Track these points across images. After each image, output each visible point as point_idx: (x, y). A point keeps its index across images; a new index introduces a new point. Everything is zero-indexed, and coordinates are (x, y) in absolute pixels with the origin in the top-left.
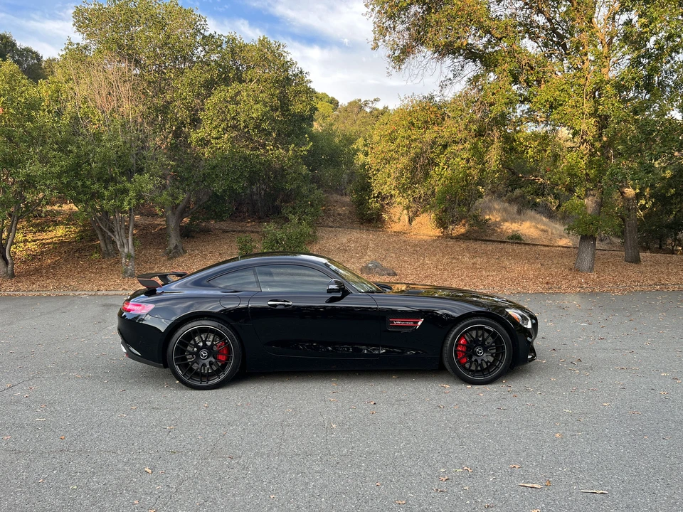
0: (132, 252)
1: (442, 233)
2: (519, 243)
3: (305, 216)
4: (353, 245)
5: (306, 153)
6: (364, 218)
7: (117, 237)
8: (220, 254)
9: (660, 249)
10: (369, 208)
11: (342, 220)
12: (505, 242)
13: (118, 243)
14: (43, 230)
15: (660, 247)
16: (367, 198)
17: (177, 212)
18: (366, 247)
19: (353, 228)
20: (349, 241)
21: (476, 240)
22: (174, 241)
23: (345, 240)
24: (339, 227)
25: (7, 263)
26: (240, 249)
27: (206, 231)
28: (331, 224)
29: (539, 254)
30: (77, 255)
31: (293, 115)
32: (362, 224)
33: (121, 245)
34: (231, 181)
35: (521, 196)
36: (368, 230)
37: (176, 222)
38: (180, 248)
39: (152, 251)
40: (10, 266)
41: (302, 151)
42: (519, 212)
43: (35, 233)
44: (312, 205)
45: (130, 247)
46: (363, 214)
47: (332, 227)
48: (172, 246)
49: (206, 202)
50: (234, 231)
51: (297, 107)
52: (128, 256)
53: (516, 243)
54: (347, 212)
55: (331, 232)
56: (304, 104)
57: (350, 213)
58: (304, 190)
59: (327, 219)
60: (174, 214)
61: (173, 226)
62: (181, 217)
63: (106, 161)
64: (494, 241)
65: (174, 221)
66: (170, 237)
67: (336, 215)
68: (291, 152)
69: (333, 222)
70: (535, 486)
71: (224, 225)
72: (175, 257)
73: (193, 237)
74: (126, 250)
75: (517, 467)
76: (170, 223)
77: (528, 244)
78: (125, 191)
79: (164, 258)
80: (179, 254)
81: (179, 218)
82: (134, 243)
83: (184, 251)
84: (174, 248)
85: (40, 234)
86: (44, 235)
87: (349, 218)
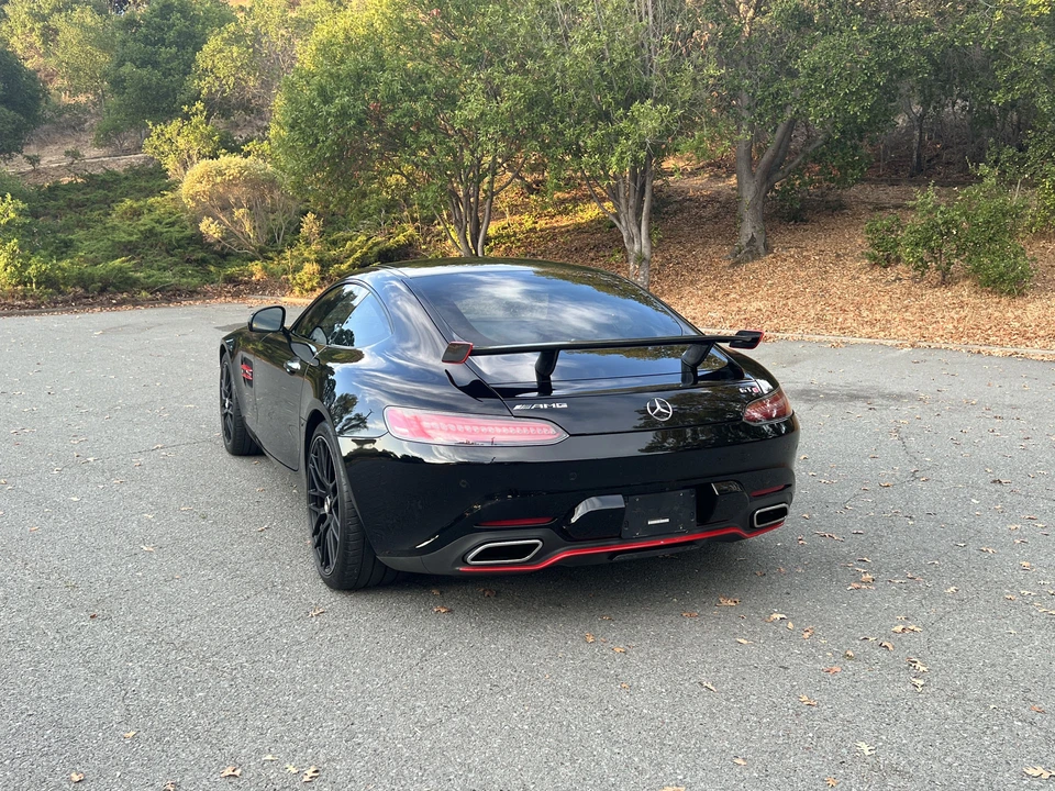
0: (646, 251)
7: (624, 223)
8: (838, 256)
13: (625, 235)
17: (759, 172)
22: (748, 229)
26: (873, 245)
27: (837, 208)
30: (591, 254)
33: (628, 240)
34: (843, 98)
37: (757, 192)
38: (759, 243)
45: (643, 241)
48: (744, 241)
52: (641, 259)
60: (754, 175)
61: (748, 199)
62: (768, 178)
65: (753, 188)
66: (742, 221)
72: (747, 261)
73: (807, 222)
74: (636, 247)
76: (745, 194)
79: (726, 264)
80: (754, 255)
81: (762, 184)
82: (650, 235)
83: (768, 249)
84: (748, 244)
85: (558, 218)
86: (564, 221)
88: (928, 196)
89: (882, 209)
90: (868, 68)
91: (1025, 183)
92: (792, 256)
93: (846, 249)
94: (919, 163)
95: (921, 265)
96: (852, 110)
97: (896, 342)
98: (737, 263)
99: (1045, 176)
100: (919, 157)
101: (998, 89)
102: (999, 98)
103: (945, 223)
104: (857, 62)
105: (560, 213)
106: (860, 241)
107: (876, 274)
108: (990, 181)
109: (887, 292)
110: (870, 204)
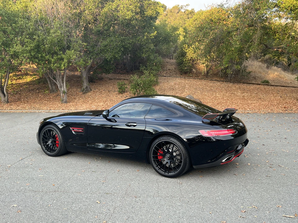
0: (66, 91)
2: (268, 85)
3: (152, 71)
4: (177, 86)
5: (153, 37)
6: (183, 71)
7: (58, 82)
8: (109, 91)
10: (186, 66)
11: (171, 72)
12: (260, 84)
13: (59, 86)
14: (20, 78)
17: (87, 70)
18: (184, 88)
19: (177, 77)
20: (175, 84)
21: (244, 83)
22: (85, 84)
23: (173, 84)
24: (169, 77)
25: (5, 96)
26: (119, 89)
27: (101, 79)
28: (165, 75)
29: (279, 91)
30: (37, 91)
31: (147, 17)
32: (181, 75)
33: (60, 87)
34: (114, 53)
35: (269, 59)
36: (185, 78)
37: (87, 75)
38: (88, 88)
39: (75, 90)
40: (6, 97)
41: (151, 36)
42: (268, 67)
43: (16, 80)
44: (156, 65)
45: (65, 88)
46: (182, 69)
48: (85, 87)
49: (101, 64)
50: (115, 79)
51: (149, 13)
52: (64, 92)
53: (266, 85)
54: (173, 68)
55: (165, 79)
56: (153, 10)
57: (175, 69)
58: (152, 57)
60: (85, 71)
61: (85, 77)
62: (89, 72)
63: (52, 44)
64: (254, 84)
65: (85, 74)
66: (83, 82)
67: (167, 70)
68: (145, 37)
69: (166, 74)
70: (291, 216)
71: (110, 76)
72: (87, 93)
73: (95, 82)
74: (63, 89)
75: (280, 207)
76: (83, 75)
77: (273, 86)
78: (62, 59)
79: (81, 93)
80: (88, 91)
81: (88, 73)
82: (66, 86)
83: (91, 90)
84: (86, 88)
85: (19, 80)
86: (21, 81)
87: (174, 71)
92: (98, 91)
99: (152, 73)
101: (143, 53)
102: (144, 55)
103: (139, 83)
105: (18, 79)
107: (121, 95)
108: (147, 74)
110: (108, 78)
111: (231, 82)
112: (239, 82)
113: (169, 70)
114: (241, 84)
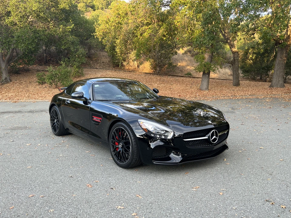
1: (154, 72)
2: (190, 77)
5: (70, 30)
8: (30, 82)
9: (261, 80)
11: (104, 65)
12: (183, 77)
15: (261, 79)
16: (115, 54)
17: (5, 61)
19: (108, 70)
21: (169, 76)
22: (4, 75)
24: (101, 69)
26: (38, 79)
27: (28, 71)
28: (97, 67)
31: (61, 10)
32: (114, 67)
34: (27, 44)
36: (115, 70)
37: (6, 66)
38: (8, 79)
41: (68, 29)
44: (79, 57)
46: (114, 62)
47: (97, 69)
48: (4, 78)
49: (21, 56)
53: (189, 77)
54: (108, 61)
55: (95, 71)
57: (109, 62)
59: (96, 65)
60: (4, 62)
61: (3, 68)
64: (177, 76)
65: (4, 65)
66: (2, 73)
67: (101, 63)
68: (61, 30)
69: (99, 66)
76: (2, 66)
77: (195, 78)
80: (7, 82)
81: (7, 64)
83: (11, 81)
84: (5, 79)
87: (108, 64)
88: (50, 68)
89: (39, 71)
90: (33, 38)
91: (70, 66)
92: (18, 82)
93: (32, 80)
94: (46, 60)
95: (51, 84)
96: (30, 47)
97: (48, 100)
98: (3, 84)
99: (74, 65)
100: (46, 59)
101: (62, 45)
102: (63, 47)
103: (55, 74)
104: (30, 36)
106: (35, 79)
107: (40, 86)
108: (64, 65)
109: (44, 90)
110: (36, 70)
111: (157, 75)
112: (166, 74)
113: (103, 62)
114: (167, 76)
